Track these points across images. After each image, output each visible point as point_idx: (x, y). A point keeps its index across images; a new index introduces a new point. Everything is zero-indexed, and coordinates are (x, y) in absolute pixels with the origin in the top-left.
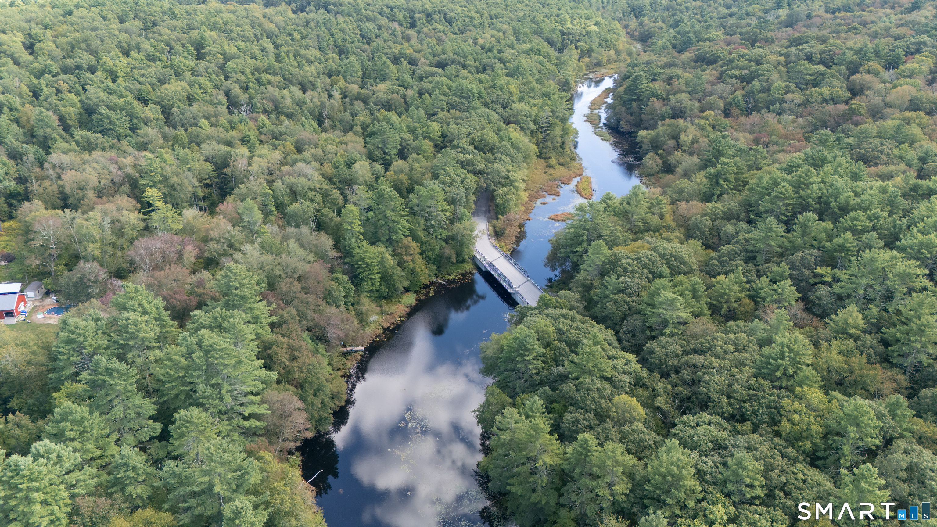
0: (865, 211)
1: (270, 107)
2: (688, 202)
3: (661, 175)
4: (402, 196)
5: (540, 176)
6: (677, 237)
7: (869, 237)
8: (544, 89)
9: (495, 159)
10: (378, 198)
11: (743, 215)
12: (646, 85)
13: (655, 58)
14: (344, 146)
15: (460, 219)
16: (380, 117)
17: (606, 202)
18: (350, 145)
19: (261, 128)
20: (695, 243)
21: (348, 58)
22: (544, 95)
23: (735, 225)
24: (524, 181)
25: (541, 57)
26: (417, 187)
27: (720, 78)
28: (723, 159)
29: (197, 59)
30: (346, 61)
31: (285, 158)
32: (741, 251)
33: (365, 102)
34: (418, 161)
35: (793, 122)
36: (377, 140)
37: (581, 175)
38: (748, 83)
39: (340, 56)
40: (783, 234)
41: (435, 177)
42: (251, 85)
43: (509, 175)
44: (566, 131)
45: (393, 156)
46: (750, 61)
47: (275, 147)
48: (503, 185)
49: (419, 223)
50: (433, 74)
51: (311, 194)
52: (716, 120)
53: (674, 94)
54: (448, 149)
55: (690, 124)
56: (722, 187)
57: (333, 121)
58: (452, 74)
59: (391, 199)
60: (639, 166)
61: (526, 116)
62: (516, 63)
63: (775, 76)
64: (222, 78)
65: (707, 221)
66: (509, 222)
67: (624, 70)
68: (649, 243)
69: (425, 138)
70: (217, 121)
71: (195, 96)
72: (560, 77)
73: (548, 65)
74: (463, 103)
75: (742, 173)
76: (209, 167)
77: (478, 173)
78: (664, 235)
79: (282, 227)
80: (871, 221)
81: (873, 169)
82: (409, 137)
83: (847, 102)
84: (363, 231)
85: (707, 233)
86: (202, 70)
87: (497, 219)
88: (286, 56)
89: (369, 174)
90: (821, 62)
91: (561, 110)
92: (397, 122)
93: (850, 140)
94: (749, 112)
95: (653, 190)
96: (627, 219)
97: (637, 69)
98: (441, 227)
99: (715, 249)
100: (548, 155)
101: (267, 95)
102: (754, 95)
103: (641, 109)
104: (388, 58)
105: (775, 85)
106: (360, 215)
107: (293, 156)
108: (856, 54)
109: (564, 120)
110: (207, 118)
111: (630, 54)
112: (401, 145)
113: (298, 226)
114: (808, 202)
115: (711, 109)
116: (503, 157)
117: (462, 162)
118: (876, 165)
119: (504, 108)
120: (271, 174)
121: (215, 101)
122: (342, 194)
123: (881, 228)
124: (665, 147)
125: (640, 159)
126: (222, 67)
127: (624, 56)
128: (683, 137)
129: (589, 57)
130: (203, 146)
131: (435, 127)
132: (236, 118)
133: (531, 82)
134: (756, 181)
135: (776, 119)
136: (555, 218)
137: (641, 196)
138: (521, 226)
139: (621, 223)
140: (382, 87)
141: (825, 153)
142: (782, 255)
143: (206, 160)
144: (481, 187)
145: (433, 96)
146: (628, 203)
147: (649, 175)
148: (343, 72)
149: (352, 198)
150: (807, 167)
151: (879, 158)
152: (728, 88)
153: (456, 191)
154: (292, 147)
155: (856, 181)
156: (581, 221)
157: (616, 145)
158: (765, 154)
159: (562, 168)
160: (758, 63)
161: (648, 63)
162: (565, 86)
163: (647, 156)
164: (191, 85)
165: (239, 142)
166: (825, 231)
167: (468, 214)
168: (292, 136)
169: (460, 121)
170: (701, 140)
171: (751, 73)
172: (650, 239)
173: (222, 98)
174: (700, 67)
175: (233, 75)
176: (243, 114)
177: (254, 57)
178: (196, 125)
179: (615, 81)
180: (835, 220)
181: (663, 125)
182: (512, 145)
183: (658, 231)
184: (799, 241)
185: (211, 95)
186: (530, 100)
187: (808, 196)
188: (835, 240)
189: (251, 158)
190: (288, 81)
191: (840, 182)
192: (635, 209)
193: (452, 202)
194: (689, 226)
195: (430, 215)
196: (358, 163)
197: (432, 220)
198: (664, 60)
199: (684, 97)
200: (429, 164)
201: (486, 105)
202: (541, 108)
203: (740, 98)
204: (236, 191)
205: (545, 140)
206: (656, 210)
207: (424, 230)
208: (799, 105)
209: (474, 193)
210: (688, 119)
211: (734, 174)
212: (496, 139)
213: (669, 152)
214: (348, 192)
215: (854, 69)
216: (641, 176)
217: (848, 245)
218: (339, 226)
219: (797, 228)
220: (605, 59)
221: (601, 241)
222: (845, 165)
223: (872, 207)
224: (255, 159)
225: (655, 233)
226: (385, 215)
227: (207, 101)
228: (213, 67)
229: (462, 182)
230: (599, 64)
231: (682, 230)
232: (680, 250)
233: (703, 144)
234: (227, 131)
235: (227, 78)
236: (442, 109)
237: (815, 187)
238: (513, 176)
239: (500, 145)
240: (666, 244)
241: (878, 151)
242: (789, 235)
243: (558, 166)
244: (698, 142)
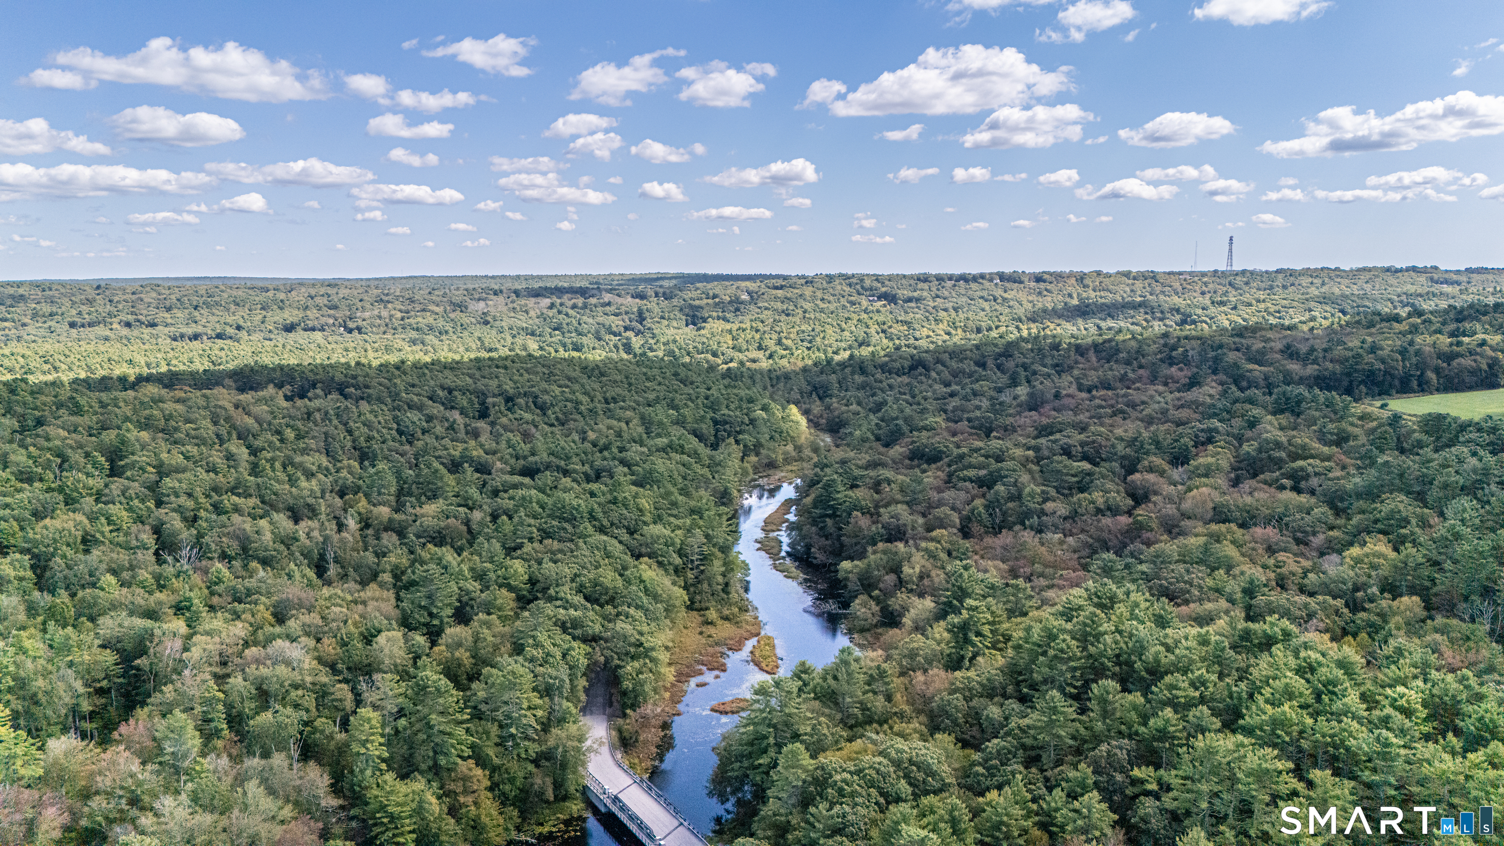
0: (1185, 673)
1: (234, 547)
2: (925, 671)
3: (880, 630)
4: (459, 686)
5: (692, 640)
6: (915, 730)
7: (1198, 714)
8: (693, 503)
9: (618, 614)
10: (417, 694)
11: (1010, 689)
12: (843, 494)
13: (852, 454)
14: (360, 607)
15: (562, 721)
16: (425, 555)
17: (800, 678)
18: (372, 605)
19: (212, 586)
20: (944, 739)
21: (374, 466)
22: (693, 511)
23: (1002, 705)
24: (667, 648)
25: (685, 457)
26: (486, 670)
27: (949, 481)
28: (969, 602)
29: (108, 476)
30: (372, 471)
31: (254, 633)
32: (1017, 749)
33: (401, 533)
34: (488, 625)
35: (1061, 543)
36: (419, 595)
37: (758, 634)
38: (990, 488)
39: (361, 463)
40: (1075, 716)
41: (518, 650)
42: (202, 513)
43: (643, 639)
44: (729, 566)
45: (446, 620)
46: (987, 457)
47: (237, 616)
48: (633, 658)
49: (487, 733)
50: (515, 486)
51: (294, 694)
52: (950, 542)
53: (886, 506)
54: (541, 603)
55: (914, 550)
56: (974, 645)
57: (342, 567)
58: (546, 485)
59: (439, 692)
60: (845, 616)
61: (666, 545)
62: (647, 466)
63: (1025, 478)
64: (151, 504)
65: (958, 700)
66: (645, 722)
67: (810, 473)
68: (874, 743)
69: (500, 586)
70: (133, 577)
71: (98, 535)
72: (715, 484)
73: (698, 468)
74: (564, 529)
75: (1000, 623)
76: (109, 658)
77: (591, 640)
78: (896, 728)
79: (236, 759)
80: (1197, 689)
81: (1184, 608)
82: (473, 586)
83: (1129, 513)
84: (386, 755)
85: (961, 721)
86: (116, 492)
87: (625, 716)
88: (268, 466)
89: (402, 653)
90: (1085, 457)
91: (720, 534)
92: (454, 563)
93: (1144, 567)
94: (996, 530)
95: (871, 654)
96: (836, 704)
97: (828, 470)
98: (527, 738)
99: (977, 748)
100: (703, 605)
101: (231, 529)
102: (1000, 506)
103: (840, 529)
104: (442, 464)
105: (1027, 490)
106: (383, 726)
107: (268, 629)
108: (1129, 446)
109: (725, 549)
110: (114, 572)
111: (816, 450)
112: (460, 601)
113: (266, 755)
114: (1102, 664)
115: (942, 527)
116: (632, 611)
117: (564, 623)
118: (1187, 602)
119: (631, 533)
120: (224, 664)
121: (134, 543)
122: (353, 690)
123: (1213, 700)
124: (881, 585)
125: (846, 605)
126: (153, 488)
127: (807, 452)
128: (906, 570)
129: (757, 454)
130: (101, 621)
131: (518, 567)
132: (169, 570)
133: (671, 493)
134: (1021, 634)
135: (1037, 540)
136: (722, 708)
137: (854, 666)
138: (666, 726)
139: (827, 711)
140: (431, 509)
141: (1114, 587)
142: (1078, 752)
143: (103, 646)
144: (596, 663)
145: (516, 519)
146: (835, 678)
147: (862, 631)
148: (365, 488)
149: (370, 697)
150: (1092, 609)
151: (1188, 592)
152: (962, 495)
153: (554, 673)
154: (268, 615)
155: (1164, 628)
156: (762, 711)
157: (808, 584)
158: (1029, 591)
159: (727, 624)
160: (999, 459)
161: (843, 462)
162: (724, 497)
163: (857, 601)
164: (92, 518)
165: (171, 612)
166: (1135, 707)
167: (574, 711)
168: (269, 594)
169: (559, 556)
170: (933, 573)
171: (991, 474)
172: (874, 736)
173: (148, 538)
174: (918, 466)
175: (173, 498)
176: (184, 562)
177: (212, 469)
178: (94, 585)
179: (797, 488)
180: (1146, 691)
181: (875, 552)
182: (646, 591)
183: (886, 721)
184: (1099, 726)
185: (127, 534)
186: (672, 519)
187: (1102, 654)
188: (1152, 722)
189: (189, 637)
190: (269, 505)
191: (1144, 630)
192: (846, 687)
193: (547, 691)
194: (932, 711)
195: (508, 717)
196: (383, 634)
197: (509, 726)
198: (865, 458)
199: (901, 509)
200: (507, 629)
201: (602, 530)
202: (689, 531)
203: (981, 509)
204: (154, 699)
205: (698, 581)
206: (878, 686)
207: (497, 745)
208: (1065, 519)
209: (584, 674)
210: (911, 542)
211: (989, 623)
212: (620, 583)
213: (888, 594)
214: (363, 686)
215: (1131, 468)
216: (850, 632)
217: (1172, 729)
218: (343, 749)
219: (1093, 705)
220: (780, 458)
221: (798, 745)
222: (1143, 605)
223: (1193, 667)
224: (197, 638)
225: (881, 725)
226: (428, 723)
227: (119, 545)
228: (136, 487)
229: (564, 656)
230: (772, 465)
231: (923, 718)
232: (924, 751)
233: (936, 580)
234: (151, 593)
235: (159, 504)
236: (531, 540)
237: (1108, 639)
238: (649, 641)
239: (625, 592)
240: (900, 744)
241: (1185, 582)
242: (1084, 718)
243: (720, 622)
244: (929, 576)
